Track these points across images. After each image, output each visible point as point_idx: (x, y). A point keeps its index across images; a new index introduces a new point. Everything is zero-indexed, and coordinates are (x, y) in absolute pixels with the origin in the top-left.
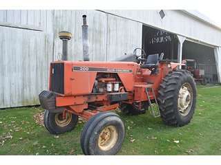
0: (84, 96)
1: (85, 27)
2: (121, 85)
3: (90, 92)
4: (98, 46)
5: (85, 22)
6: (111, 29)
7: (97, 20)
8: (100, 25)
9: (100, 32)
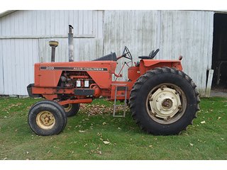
0: (54, 88)
1: (70, 34)
2: (91, 82)
3: (56, 85)
4: (149, 45)
5: (70, 31)
6: (166, 25)
7: (147, 19)
8: (152, 23)
9: (152, 31)
